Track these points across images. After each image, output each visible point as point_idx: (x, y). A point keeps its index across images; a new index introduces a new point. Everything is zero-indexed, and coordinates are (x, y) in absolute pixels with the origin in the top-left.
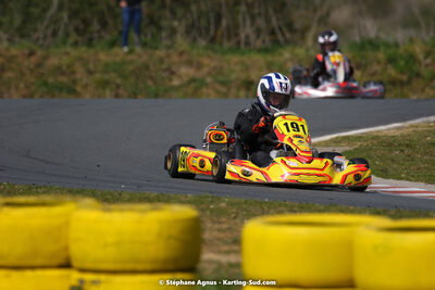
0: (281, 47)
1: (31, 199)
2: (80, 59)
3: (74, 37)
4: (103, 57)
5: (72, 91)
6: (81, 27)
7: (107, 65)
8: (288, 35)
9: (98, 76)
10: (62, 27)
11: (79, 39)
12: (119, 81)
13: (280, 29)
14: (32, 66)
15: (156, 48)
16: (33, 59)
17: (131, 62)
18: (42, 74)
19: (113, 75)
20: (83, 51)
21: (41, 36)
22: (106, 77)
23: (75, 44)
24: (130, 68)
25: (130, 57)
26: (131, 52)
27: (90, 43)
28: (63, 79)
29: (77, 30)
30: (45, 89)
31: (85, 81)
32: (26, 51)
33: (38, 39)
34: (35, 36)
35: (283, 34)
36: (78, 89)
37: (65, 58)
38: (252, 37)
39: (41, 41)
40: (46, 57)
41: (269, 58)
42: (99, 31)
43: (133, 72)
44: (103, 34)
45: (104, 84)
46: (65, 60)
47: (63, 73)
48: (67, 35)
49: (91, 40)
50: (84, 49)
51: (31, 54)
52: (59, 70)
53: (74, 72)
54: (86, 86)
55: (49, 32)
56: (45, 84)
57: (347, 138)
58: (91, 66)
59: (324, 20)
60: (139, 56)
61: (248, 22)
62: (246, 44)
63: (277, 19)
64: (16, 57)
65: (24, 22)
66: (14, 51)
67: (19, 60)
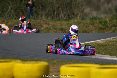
0: (71, 19)
6: (17, 14)
8: (72, 16)
10: (12, 14)
11: (16, 17)
13: (70, 14)
15: (37, 20)
16: (4, 23)
23: (15, 19)
26: (30, 21)
32: (2, 21)
34: (5, 17)
37: (12, 22)
38: (63, 17)
40: (7, 22)
48: (13, 16)
50: (18, 20)
51: (4, 21)
55: (8, 15)
59: (82, 12)
60: (33, 22)
61: (62, 13)
62: (61, 18)
63: (70, 12)
65: (2, 13)
67: (0, 23)
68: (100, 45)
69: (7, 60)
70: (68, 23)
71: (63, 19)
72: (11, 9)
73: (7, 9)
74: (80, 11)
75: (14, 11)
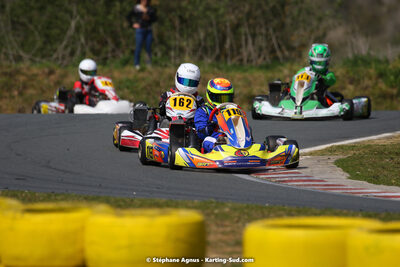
0: (282, 65)
1: (50, 206)
4: (117, 74)
6: (97, 47)
7: (121, 82)
8: (287, 53)
10: (79, 47)
11: (95, 58)
12: (132, 97)
13: (279, 47)
14: (52, 84)
15: (166, 66)
16: (53, 77)
17: (143, 79)
19: (126, 90)
21: (60, 56)
22: (120, 93)
24: (143, 84)
25: (141, 75)
26: (142, 70)
27: (104, 62)
32: (47, 70)
33: (58, 58)
34: (55, 56)
35: (282, 52)
38: (254, 55)
39: (60, 62)
40: (65, 76)
41: (270, 75)
42: (113, 51)
43: (145, 88)
44: (117, 52)
48: (84, 54)
49: (106, 59)
50: (99, 67)
51: (51, 72)
55: (69, 50)
57: (341, 147)
60: (150, 73)
61: (250, 41)
62: (248, 61)
63: (277, 38)
64: (36, 75)
65: (45, 43)
66: (35, 70)
67: (40, 78)
69: (64, 205)
71: (254, 63)
72: (78, 29)
73: (64, 32)
75: (86, 39)
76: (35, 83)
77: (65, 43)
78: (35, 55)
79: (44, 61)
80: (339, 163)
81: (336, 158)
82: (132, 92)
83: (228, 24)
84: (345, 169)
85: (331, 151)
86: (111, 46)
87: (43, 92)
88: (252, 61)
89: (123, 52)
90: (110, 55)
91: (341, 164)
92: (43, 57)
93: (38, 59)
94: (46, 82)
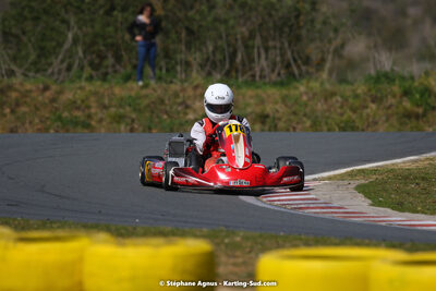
0: (298, 81)
2: (95, 94)
3: (88, 71)
4: (117, 90)
5: (87, 126)
6: (97, 61)
7: (122, 99)
8: (303, 68)
9: (113, 110)
10: (77, 62)
11: (94, 73)
12: (134, 116)
13: (295, 60)
14: (47, 101)
15: (171, 82)
16: (48, 94)
17: (146, 96)
18: (57, 109)
19: (128, 109)
20: (97, 85)
21: (56, 70)
22: (122, 111)
23: (90, 78)
24: (146, 102)
25: (144, 92)
26: (146, 86)
27: (104, 77)
28: (78, 113)
29: (91, 64)
30: (59, 124)
31: (100, 115)
32: (41, 86)
33: (53, 73)
34: (50, 71)
35: (298, 67)
36: (93, 123)
37: (79, 92)
38: (267, 71)
39: (56, 77)
40: (60, 92)
41: (285, 92)
42: (113, 66)
43: (148, 106)
44: (118, 67)
45: (119, 119)
46: (80, 95)
47: (78, 108)
48: (82, 68)
49: (106, 74)
50: (99, 83)
51: (46, 88)
52: (73, 105)
53: (89, 107)
54: (101, 120)
55: (65, 65)
56: (60, 118)
57: (363, 171)
58: (106, 101)
59: (338, 52)
60: (154, 90)
61: (263, 56)
62: (261, 77)
63: (293, 52)
64: (30, 91)
65: (39, 56)
66: (28, 86)
67: (34, 95)
68: (405, 176)
69: (60, 233)
70: (287, 96)
71: (267, 80)
72: (75, 41)
73: (60, 45)
74: (331, 50)
75: (84, 52)
76: (28, 100)
77: (60, 57)
78: (29, 70)
79: (38, 75)
80: (361, 189)
81: (358, 182)
82: (135, 110)
83: (239, 36)
84: (367, 195)
85: (351, 175)
86: (110, 61)
87: (37, 109)
88: (265, 77)
89: (125, 67)
90: (110, 70)
91: (363, 189)
92: (37, 71)
93: (31, 74)
94: (40, 98)
